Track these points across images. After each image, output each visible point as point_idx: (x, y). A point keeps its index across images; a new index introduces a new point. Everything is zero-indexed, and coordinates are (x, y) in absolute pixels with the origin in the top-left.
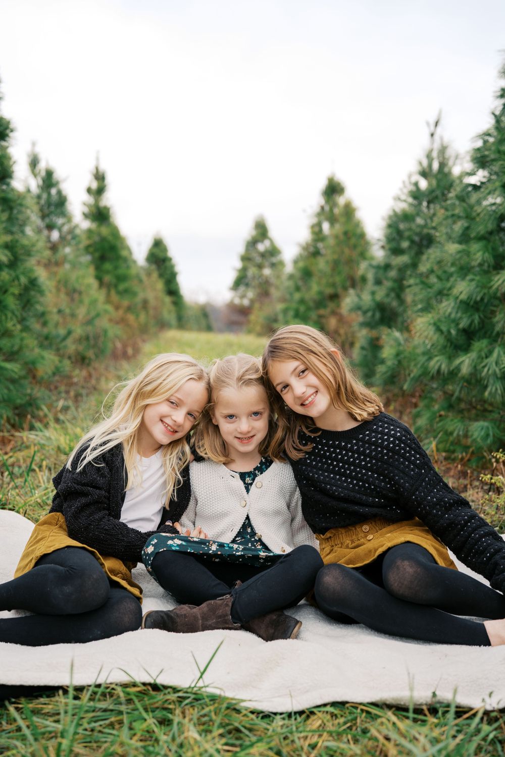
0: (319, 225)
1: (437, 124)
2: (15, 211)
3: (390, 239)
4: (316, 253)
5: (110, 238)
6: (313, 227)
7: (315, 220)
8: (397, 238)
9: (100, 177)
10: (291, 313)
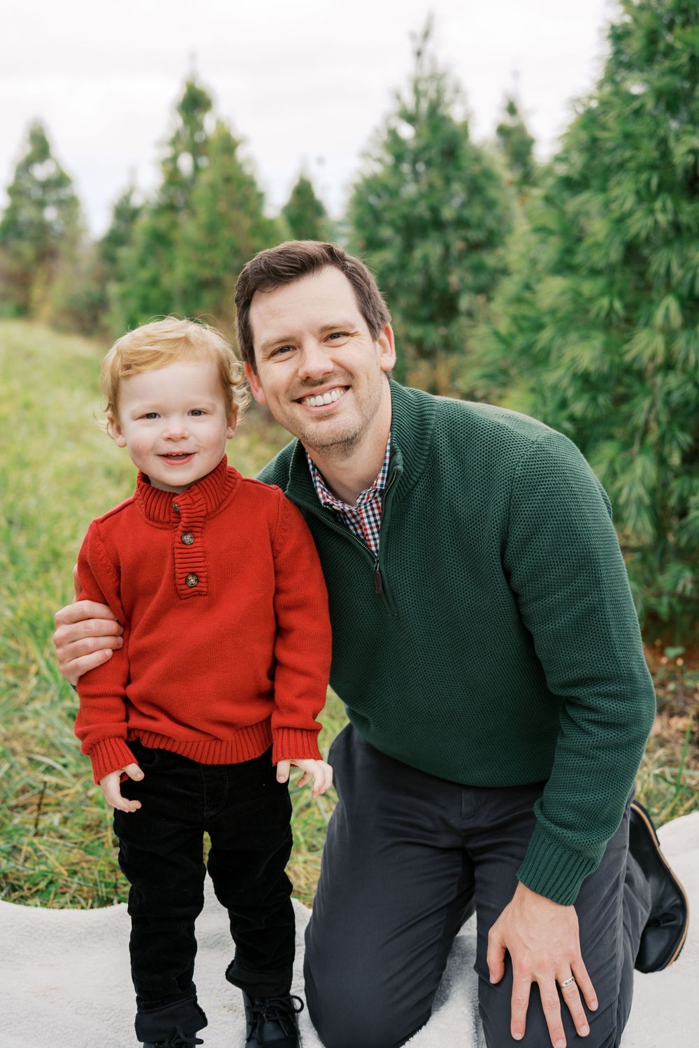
0: (174, 159)
1: (426, 35)
3: (360, 224)
6: (165, 162)
7: (168, 152)
8: (371, 221)
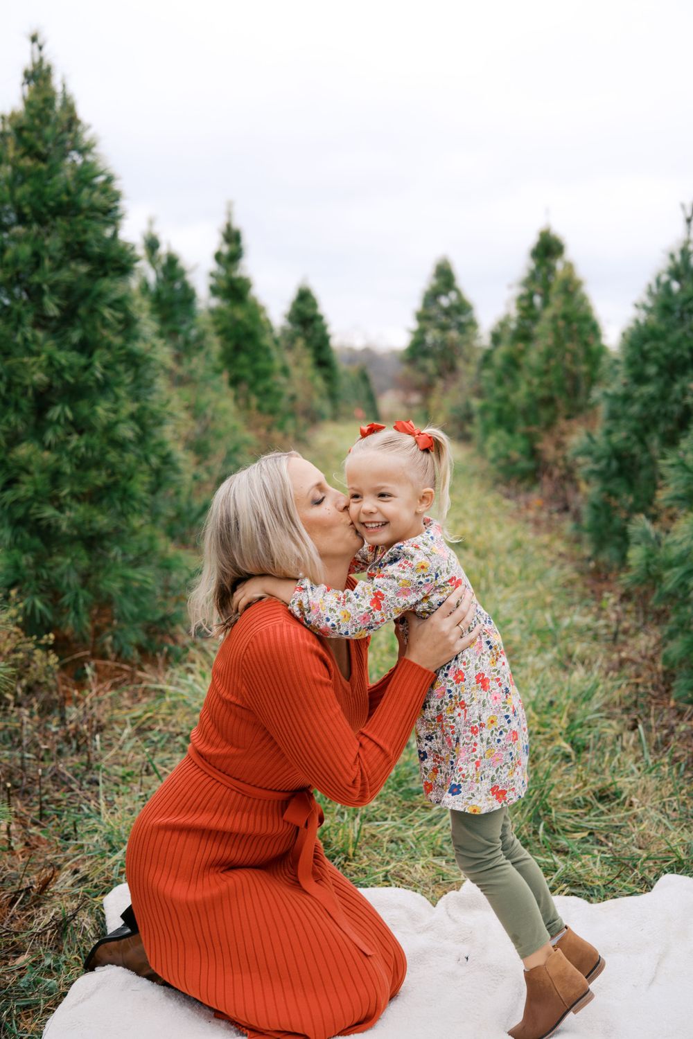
0: (530, 297)
2: (141, 370)
3: (631, 363)
4: (524, 336)
5: (247, 321)
6: (521, 298)
7: (523, 291)
8: (640, 360)
9: (232, 237)
10: (491, 417)
